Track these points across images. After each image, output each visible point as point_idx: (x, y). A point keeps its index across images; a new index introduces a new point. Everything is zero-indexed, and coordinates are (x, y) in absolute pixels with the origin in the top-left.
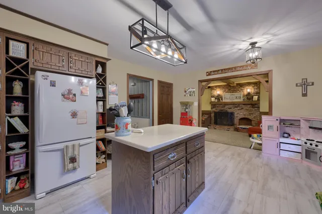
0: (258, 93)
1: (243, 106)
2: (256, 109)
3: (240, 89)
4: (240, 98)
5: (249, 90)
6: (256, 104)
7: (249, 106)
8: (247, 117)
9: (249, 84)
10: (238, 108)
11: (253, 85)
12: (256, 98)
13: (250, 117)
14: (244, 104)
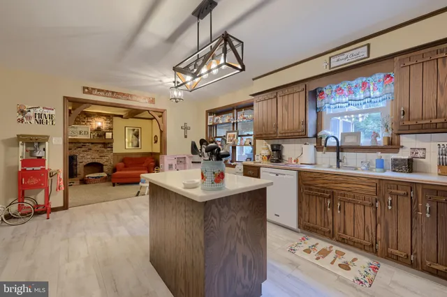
0: (111, 129)
1: (90, 145)
2: (109, 149)
3: (86, 121)
4: (86, 133)
5: (99, 123)
6: (109, 143)
7: (100, 146)
8: (96, 161)
9: (100, 115)
10: (83, 149)
11: (105, 118)
12: (109, 135)
13: (101, 161)
14: (92, 143)
